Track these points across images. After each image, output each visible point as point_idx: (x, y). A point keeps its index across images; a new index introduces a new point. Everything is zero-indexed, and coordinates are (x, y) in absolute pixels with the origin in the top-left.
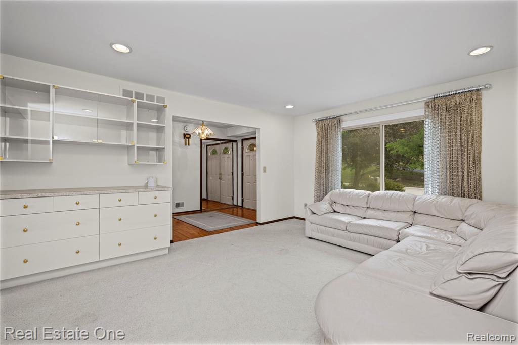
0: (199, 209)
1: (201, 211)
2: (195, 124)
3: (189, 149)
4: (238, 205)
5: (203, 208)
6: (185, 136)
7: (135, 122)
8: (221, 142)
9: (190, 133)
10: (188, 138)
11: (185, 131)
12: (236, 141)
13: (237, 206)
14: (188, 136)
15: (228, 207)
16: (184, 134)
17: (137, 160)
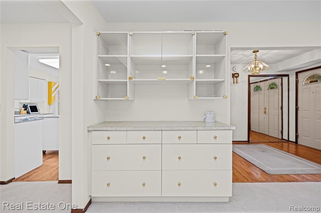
0: (247, 140)
1: (248, 142)
2: (242, 64)
3: (236, 86)
4: (290, 140)
5: (250, 139)
6: (233, 75)
7: (194, 56)
8: (270, 78)
9: (238, 73)
10: (236, 77)
11: (235, 71)
12: (287, 75)
13: (288, 141)
14: (237, 75)
15: (277, 140)
16: (233, 74)
17: (196, 95)
